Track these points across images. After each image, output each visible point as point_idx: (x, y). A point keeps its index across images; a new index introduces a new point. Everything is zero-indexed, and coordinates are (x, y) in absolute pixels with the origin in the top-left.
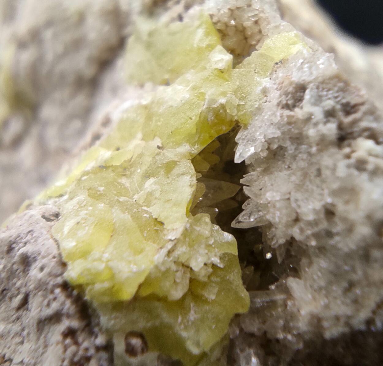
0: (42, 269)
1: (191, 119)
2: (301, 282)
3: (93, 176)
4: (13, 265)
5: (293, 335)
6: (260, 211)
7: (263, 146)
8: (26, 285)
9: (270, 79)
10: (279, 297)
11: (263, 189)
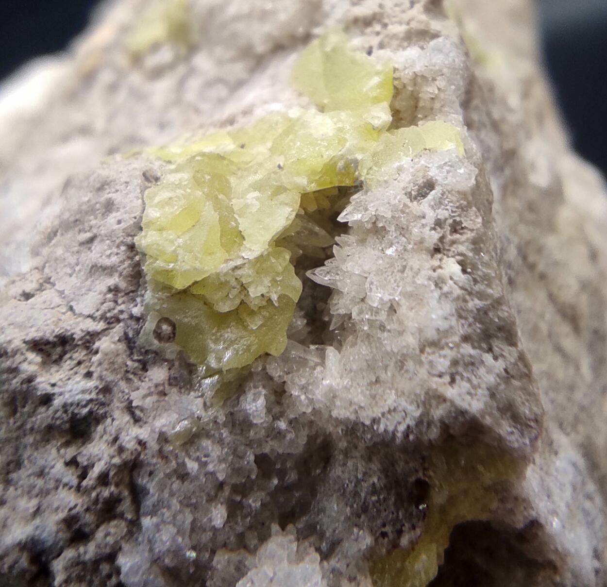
0: (119, 222)
1: (322, 156)
2: (339, 356)
3: (206, 160)
4: (97, 203)
5: (307, 397)
6: (338, 274)
7: (370, 218)
8: (99, 227)
9: (412, 160)
10: (313, 359)
11: (350, 257)
